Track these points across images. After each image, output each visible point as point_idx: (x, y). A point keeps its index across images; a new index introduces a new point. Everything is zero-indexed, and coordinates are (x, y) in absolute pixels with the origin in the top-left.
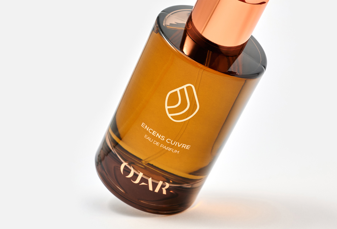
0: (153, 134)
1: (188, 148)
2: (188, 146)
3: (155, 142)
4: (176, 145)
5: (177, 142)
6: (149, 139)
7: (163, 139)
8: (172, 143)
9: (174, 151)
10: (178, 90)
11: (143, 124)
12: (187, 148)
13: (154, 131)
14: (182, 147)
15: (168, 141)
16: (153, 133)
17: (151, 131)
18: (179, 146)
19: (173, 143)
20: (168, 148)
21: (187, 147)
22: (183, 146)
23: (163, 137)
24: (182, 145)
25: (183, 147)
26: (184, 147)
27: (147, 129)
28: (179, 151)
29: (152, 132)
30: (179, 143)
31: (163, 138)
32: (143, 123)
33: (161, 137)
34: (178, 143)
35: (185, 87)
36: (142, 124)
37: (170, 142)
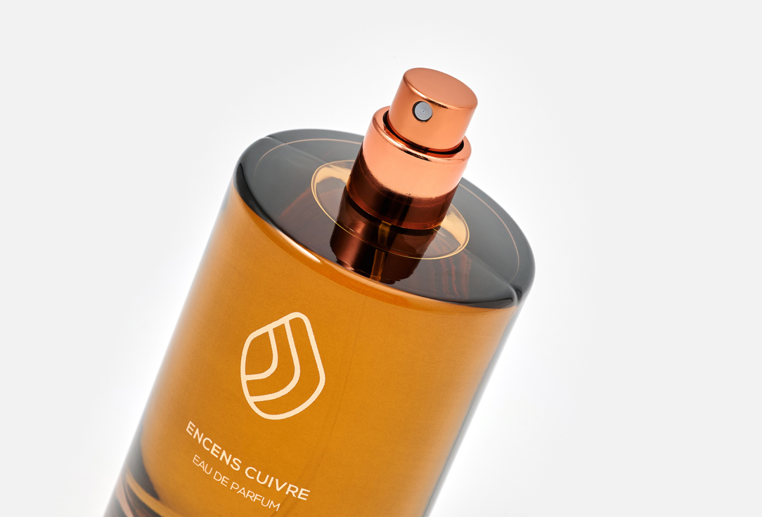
0: (212, 452)
1: (302, 496)
2: (304, 492)
3: (218, 477)
4: (269, 486)
5: (272, 478)
6: (203, 466)
7: (236, 467)
8: (259, 479)
9: (265, 502)
10: (269, 328)
11: (191, 425)
12: (299, 497)
13: (215, 445)
14: (287, 493)
15: (251, 472)
16: (213, 449)
17: (207, 443)
18: (278, 489)
19: (262, 479)
20: (251, 494)
21: (301, 493)
22: (289, 490)
23: (236, 461)
24: (287, 486)
25: (290, 493)
26: (293, 492)
27: (200, 440)
28: (279, 505)
29: (210, 446)
30: (277, 480)
31: (235, 463)
32: (190, 423)
33: (231, 462)
34: (274, 482)
35: (285, 320)
36: (189, 426)
37: (255, 475)
